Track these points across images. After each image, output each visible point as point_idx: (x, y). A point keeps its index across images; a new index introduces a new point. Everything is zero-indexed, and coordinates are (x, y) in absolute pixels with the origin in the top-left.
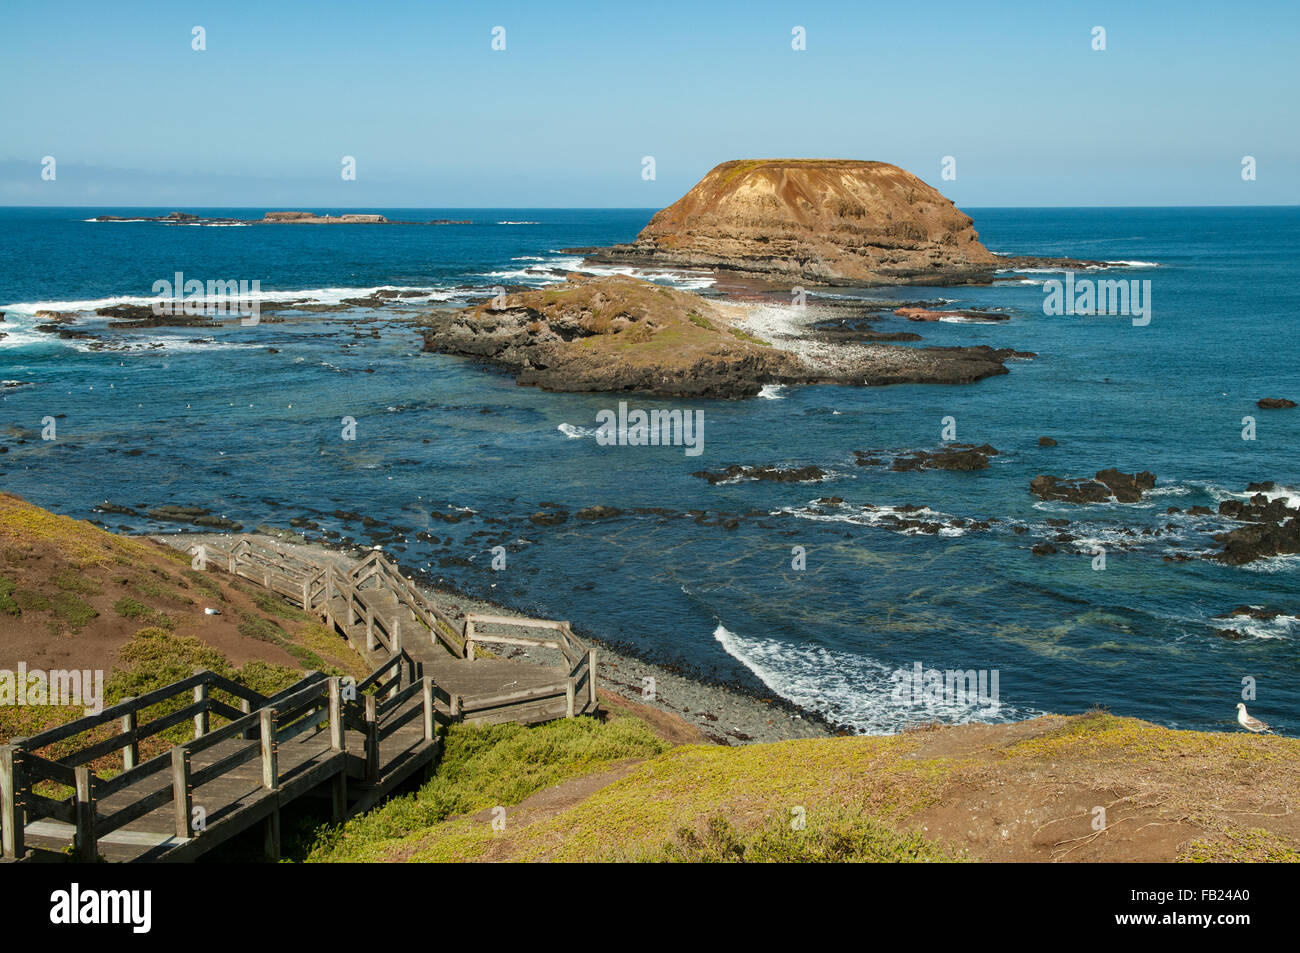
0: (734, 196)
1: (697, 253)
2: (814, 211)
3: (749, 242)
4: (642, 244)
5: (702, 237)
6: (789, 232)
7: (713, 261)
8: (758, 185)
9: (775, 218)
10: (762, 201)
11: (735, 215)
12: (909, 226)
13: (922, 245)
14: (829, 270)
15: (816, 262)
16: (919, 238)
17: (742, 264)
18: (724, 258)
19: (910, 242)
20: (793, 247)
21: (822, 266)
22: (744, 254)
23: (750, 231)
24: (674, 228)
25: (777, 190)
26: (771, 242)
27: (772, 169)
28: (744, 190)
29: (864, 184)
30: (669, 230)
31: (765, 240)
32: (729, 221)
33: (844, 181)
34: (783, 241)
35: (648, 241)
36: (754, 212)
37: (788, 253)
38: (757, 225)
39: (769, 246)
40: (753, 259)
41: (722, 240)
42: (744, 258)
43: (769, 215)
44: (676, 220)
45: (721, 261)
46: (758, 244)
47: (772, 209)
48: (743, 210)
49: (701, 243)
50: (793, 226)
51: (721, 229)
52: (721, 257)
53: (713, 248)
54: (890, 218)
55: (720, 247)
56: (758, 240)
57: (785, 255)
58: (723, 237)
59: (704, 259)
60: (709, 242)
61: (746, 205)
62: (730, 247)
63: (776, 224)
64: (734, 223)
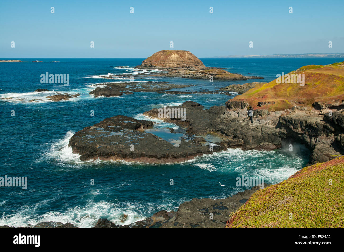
0: (171, 57)
2: (186, 59)
3: (175, 65)
6: (184, 63)
7: (168, 68)
8: (175, 55)
10: (177, 58)
12: (197, 62)
13: (199, 65)
15: (192, 68)
17: (174, 68)
23: (175, 63)
24: (156, 62)
25: (179, 56)
27: (177, 52)
28: (173, 56)
29: (189, 55)
31: (179, 64)
32: (171, 61)
35: (149, 65)
36: (176, 60)
37: (184, 66)
38: (177, 62)
39: (180, 65)
40: (176, 67)
42: (174, 67)
44: (156, 61)
46: (177, 65)
47: (179, 59)
48: (174, 59)
51: (169, 62)
54: (194, 61)
56: (177, 64)
58: (169, 64)
59: (166, 68)
60: (167, 65)
61: (174, 58)
62: (171, 65)
63: (180, 62)
64: (172, 61)
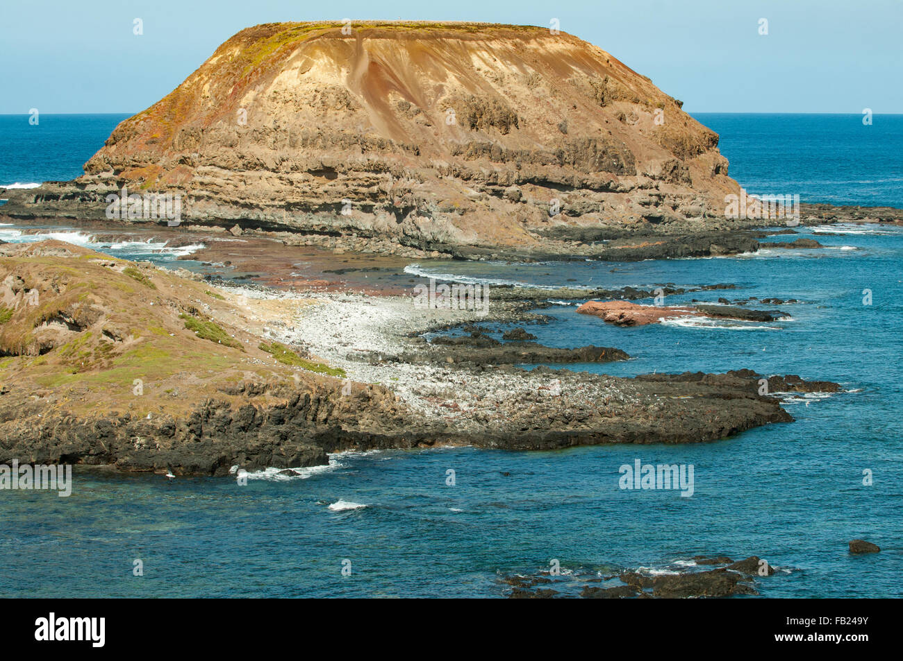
0: (270, 91)
1: (198, 198)
2: (421, 117)
3: (297, 176)
4: (94, 183)
5: (208, 168)
6: (374, 157)
7: (230, 213)
8: (313, 69)
9: (347, 132)
10: (322, 99)
11: (271, 125)
12: (600, 147)
13: (625, 182)
14: (452, 228)
15: (428, 213)
16: (619, 169)
17: (285, 218)
18: (250, 206)
19: (603, 177)
20: (382, 186)
21: (438, 222)
22: (291, 199)
23: (299, 155)
24: (154, 150)
25: (350, 79)
26: (341, 176)
27: (342, 40)
28: (288, 79)
29: (515, 69)
30: (144, 154)
31: (328, 172)
32: (259, 136)
33: (477, 62)
34: (364, 175)
35: (104, 175)
36: (307, 120)
37: (374, 197)
38: (313, 144)
39: (338, 185)
40: (306, 208)
41: (247, 173)
42: (288, 207)
43: (338, 126)
44: (158, 135)
45: (244, 213)
46: (315, 181)
47: (342, 114)
48: (287, 117)
49: (207, 179)
50: (381, 146)
51: (244, 151)
52: (245, 206)
53: (231, 188)
54: (565, 132)
55: (242, 187)
56: (316, 173)
57: (369, 202)
58: (248, 167)
59: (213, 210)
60: (221, 178)
61: (291, 107)
62: (263, 186)
63: (349, 142)
64: (270, 140)
